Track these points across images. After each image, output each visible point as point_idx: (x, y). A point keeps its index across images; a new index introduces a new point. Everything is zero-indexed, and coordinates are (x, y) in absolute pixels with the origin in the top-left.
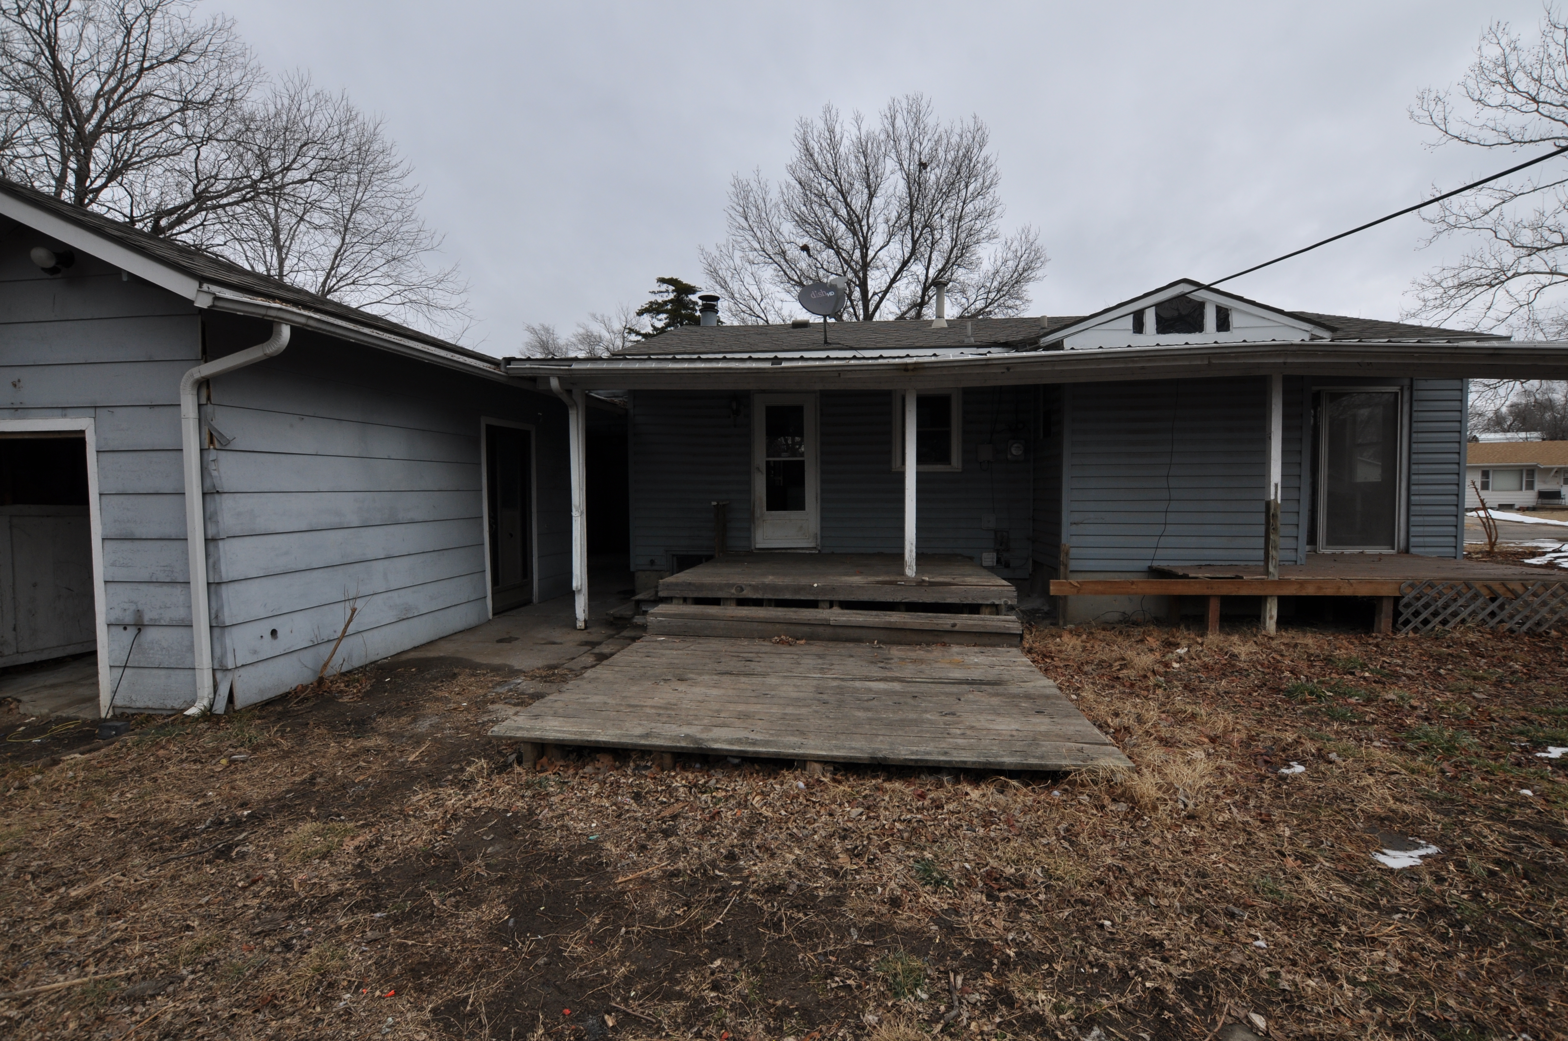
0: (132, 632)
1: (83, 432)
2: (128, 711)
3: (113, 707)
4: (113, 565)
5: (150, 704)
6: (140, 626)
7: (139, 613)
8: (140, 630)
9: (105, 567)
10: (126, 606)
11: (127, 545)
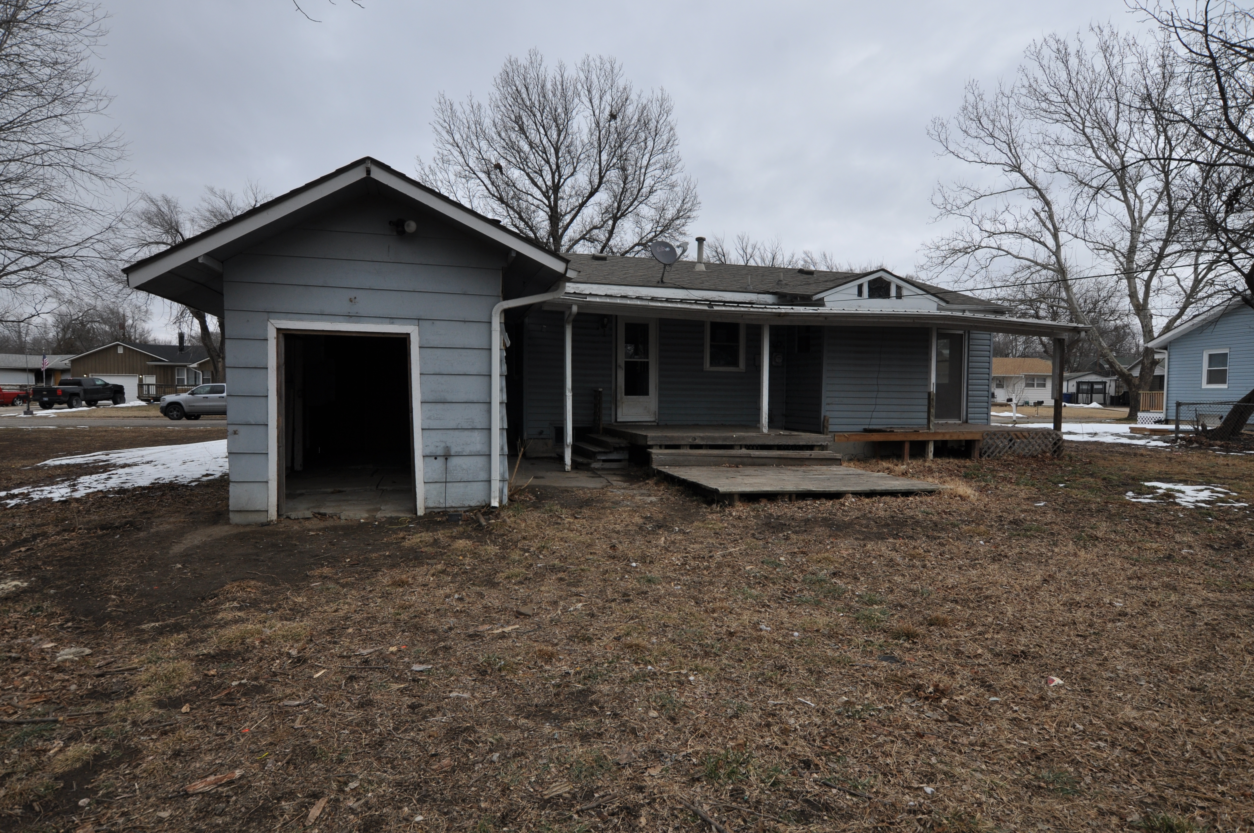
0: (441, 460)
1: (409, 334)
2: (436, 510)
3: (426, 508)
4: (429, 418)
5: (454, 505)
6: (447, 456)
7: (447, 448)
8: (446, 459)
9: (422, 420)
10: (438, 444)
11: (440, 406)
